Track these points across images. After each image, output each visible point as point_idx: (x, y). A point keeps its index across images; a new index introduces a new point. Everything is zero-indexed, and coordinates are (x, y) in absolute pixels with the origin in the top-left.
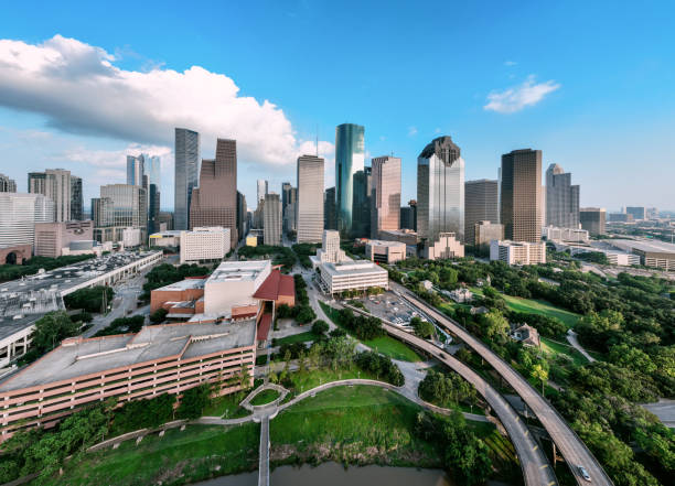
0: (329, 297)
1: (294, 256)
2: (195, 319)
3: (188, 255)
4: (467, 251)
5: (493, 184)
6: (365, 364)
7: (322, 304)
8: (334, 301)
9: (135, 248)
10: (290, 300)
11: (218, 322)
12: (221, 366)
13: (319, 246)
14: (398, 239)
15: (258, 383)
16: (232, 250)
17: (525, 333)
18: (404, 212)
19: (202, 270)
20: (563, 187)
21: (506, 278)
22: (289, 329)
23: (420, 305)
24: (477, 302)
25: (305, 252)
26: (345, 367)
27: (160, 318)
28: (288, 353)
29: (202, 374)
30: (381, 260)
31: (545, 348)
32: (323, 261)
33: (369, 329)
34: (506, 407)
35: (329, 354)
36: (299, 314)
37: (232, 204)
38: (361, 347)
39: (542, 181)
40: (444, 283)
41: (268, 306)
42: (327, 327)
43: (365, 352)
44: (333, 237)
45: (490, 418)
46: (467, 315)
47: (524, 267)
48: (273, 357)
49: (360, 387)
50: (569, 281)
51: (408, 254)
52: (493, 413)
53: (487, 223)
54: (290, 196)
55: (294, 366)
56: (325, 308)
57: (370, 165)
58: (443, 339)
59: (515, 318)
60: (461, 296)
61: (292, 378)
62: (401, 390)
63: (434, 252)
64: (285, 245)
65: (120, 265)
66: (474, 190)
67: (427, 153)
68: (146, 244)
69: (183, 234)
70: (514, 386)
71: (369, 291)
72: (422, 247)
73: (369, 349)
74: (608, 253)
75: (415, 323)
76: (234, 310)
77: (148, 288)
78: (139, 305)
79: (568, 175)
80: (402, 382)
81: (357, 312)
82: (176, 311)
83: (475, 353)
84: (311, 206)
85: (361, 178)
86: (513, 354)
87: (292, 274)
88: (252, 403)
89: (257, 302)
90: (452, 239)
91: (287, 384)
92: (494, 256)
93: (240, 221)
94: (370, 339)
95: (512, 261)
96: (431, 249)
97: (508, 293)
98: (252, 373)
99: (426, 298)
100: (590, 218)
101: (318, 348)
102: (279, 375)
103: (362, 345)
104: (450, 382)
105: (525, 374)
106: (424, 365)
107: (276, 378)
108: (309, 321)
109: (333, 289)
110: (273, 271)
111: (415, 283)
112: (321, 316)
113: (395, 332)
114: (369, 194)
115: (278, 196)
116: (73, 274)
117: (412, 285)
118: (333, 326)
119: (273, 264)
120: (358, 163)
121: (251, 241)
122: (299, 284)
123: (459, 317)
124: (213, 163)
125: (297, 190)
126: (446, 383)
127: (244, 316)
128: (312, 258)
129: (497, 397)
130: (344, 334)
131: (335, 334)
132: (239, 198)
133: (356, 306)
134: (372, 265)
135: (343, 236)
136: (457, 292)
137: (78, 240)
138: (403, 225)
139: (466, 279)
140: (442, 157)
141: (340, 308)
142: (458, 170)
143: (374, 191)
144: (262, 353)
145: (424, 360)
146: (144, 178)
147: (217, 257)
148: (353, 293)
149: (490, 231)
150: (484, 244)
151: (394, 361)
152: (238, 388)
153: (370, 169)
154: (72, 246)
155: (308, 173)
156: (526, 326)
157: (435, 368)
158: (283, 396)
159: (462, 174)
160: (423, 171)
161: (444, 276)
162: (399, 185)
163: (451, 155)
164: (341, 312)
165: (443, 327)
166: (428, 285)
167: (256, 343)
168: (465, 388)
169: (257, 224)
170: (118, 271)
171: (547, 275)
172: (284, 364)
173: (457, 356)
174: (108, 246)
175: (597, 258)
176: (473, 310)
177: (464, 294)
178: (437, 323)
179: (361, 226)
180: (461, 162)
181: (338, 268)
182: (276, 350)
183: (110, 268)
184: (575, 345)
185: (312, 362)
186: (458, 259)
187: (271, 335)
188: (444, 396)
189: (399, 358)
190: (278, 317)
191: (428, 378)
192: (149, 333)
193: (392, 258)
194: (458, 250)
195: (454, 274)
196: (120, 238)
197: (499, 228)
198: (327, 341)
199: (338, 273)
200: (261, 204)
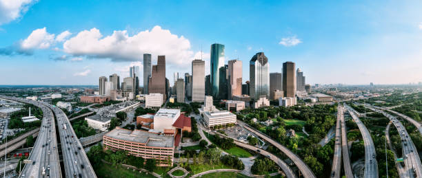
0: (208, 129)
1: (191, 108)
2: (151, 131)
3: (148, 105)
4: (271, 103)
5: (280, 74)
6: (226, 162)
7: (204, 132)
8: (210, 131)
9: (132, 100)
10: (189, 129)
11: (159, 134)
12: (160, 153)
13: (203, 103)
14: (241, 99)
15: (175, 166)
16: (164, 104)
17: (291, 132)
18: (244, 86)
19: (153, 111)
20: (301, 77)
21: (285, 113)
22: (188, 143)
23: (252, 130)
24: (275, 125)
25: (196, 107)
26: (216, 163)
27: (139, 127)
28: (188, 155)
29: (153, 154)
30: (233, 110)
31: (297, 136)
32: (205, 111)
33: (227, 144)
34: (285, 165)
35: (208, 157)
36: (193, 136)
37: (164, 83)
38: (224, 153)
39: (295, 75)
40: (262, 118)
41: (179, 131)
42: (207, 143)
43: (226, 155)
44: (209, 99)
45: (280, 172)
46: (270, 131)
47: (291, 108)
48: (181, 155)
49: (223, 173)
50: (303, 110)
51: (246, 107)
52: (281, 170)
53: (278, 91)
54: (188, 79)
55: (191, 161)
56: (206, 134)
57: (227, 64)
58: (262, 143)
59: (287, 128)
60: (269, 123)
61: (190, 166)
62: (243, 172)
63: (258, 105)
64: (187, 103)
65: (129, 105)
66: (273, 76)
67: (254, 59)
68: (135, 99)
69: (146, 96)
70: (288, 154)
71: (227, 125)
72: (252, 102)
73: (228, 154)
74: (312, 99)
75: (249, 139)
76: (165, 130)
77: (136, 115)
78: (134, 121)
79: (302, 73)
80: (243, 168)
81: (221, 136)
82: (144, 126)
83: (275, 147)
84: (199, 84)
85: (223, 70)
86: (287, 143)
87: (190, 117)
88: (173, 174)
89: (174, 128)
90: (265, 98)
91: (188, 169)
92: (281, 104)
93: (167, 91)
94: (228, 149)
95: (286, 105)
96: (256, 103)
97: (286, 118)
98: (172, 160)
99: (254, 126)
100: (307, 87)
101: (203, 153)
102: (184, 164)
103: (223, 152)
104: (264, 163)
105: (291, 149)
106: (253, 158)
107: (182, 165)
108: (198, 140)
109: (210, 125)
110: (181, 115)
111: (249, 120)
112: (204, 138)
113: (240, 144)
114: (227, 78)
115: (183, 80)
116: (118, 107)
117: (248, 121)
118: (210, 143)
119: (181, 111)
120: (222, 62)
121: (172, 100)
122: (193, 122)
123: (268, 132)
124: (157, 66)
125: (192, 77)
126: (263, 164)
127: (169, 134)
128: (199, 109)
129: (282, 162)
130: (215, 147)
131: (210, 147)
132: (167, 81)
133: (221, 133)
134: (228, 113)
135: (214, 99)
136: (267, 122)
137: (119, 96)
138: (243, 93)
139: (271, 115)
140: (260, 61)
141: (213, 134)
142: (267, 68)
143: (229, 77)
144: (177, 152)
145: (253, 155)
146: (134, 74)
147: (158, 106)
148: (220, 127)
149: (279, 94)
150: (277, 100)
151: (239, 159)
152: (167, 165)
153: (227, 66)
154: (118, 98)
155: (197, 68)
156: (291, 130)
157: (259, 158)
158: (186, 174)
159: (268, 69)
160: (252, 68)
161: (262, 115)
162: (241, 74)
163: (264, 61)
164: (214, 136)
165: (261, 138)
166: (255, 120)
167: (174, 147)
168: (270, 163)
169: (174, 92)
170: (128, 107)
171: (296, 109)
172: (186, 159)
173: (267, 150)
174: (125, 99)
175: (309, 101)
176: (273, 128)
177: (270, 122)
178: (259, 137)
179: (224, 94)
180: (268, 65)
181: (212, 114)
182: (183, 152)
183: (126, 106)
184: (304, 132)
185: (200, 160)
186: (267, 107)
187: (181, 144)
188: (262, 170)
189: (242, 157)
190: (184, 137)
191: (256, 163)
192: (136, 132)
193: (238, 109)
194: (267, 103)
195: (266, 114)
196: (128, 96)
197: (282, 92)
198: (207, 150)
199: (212, 117)
200: (176, 83)
